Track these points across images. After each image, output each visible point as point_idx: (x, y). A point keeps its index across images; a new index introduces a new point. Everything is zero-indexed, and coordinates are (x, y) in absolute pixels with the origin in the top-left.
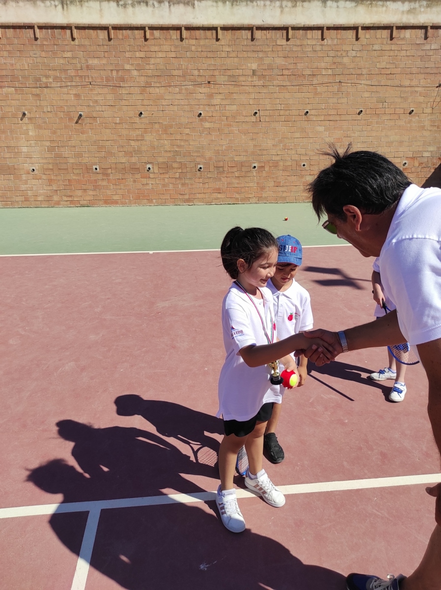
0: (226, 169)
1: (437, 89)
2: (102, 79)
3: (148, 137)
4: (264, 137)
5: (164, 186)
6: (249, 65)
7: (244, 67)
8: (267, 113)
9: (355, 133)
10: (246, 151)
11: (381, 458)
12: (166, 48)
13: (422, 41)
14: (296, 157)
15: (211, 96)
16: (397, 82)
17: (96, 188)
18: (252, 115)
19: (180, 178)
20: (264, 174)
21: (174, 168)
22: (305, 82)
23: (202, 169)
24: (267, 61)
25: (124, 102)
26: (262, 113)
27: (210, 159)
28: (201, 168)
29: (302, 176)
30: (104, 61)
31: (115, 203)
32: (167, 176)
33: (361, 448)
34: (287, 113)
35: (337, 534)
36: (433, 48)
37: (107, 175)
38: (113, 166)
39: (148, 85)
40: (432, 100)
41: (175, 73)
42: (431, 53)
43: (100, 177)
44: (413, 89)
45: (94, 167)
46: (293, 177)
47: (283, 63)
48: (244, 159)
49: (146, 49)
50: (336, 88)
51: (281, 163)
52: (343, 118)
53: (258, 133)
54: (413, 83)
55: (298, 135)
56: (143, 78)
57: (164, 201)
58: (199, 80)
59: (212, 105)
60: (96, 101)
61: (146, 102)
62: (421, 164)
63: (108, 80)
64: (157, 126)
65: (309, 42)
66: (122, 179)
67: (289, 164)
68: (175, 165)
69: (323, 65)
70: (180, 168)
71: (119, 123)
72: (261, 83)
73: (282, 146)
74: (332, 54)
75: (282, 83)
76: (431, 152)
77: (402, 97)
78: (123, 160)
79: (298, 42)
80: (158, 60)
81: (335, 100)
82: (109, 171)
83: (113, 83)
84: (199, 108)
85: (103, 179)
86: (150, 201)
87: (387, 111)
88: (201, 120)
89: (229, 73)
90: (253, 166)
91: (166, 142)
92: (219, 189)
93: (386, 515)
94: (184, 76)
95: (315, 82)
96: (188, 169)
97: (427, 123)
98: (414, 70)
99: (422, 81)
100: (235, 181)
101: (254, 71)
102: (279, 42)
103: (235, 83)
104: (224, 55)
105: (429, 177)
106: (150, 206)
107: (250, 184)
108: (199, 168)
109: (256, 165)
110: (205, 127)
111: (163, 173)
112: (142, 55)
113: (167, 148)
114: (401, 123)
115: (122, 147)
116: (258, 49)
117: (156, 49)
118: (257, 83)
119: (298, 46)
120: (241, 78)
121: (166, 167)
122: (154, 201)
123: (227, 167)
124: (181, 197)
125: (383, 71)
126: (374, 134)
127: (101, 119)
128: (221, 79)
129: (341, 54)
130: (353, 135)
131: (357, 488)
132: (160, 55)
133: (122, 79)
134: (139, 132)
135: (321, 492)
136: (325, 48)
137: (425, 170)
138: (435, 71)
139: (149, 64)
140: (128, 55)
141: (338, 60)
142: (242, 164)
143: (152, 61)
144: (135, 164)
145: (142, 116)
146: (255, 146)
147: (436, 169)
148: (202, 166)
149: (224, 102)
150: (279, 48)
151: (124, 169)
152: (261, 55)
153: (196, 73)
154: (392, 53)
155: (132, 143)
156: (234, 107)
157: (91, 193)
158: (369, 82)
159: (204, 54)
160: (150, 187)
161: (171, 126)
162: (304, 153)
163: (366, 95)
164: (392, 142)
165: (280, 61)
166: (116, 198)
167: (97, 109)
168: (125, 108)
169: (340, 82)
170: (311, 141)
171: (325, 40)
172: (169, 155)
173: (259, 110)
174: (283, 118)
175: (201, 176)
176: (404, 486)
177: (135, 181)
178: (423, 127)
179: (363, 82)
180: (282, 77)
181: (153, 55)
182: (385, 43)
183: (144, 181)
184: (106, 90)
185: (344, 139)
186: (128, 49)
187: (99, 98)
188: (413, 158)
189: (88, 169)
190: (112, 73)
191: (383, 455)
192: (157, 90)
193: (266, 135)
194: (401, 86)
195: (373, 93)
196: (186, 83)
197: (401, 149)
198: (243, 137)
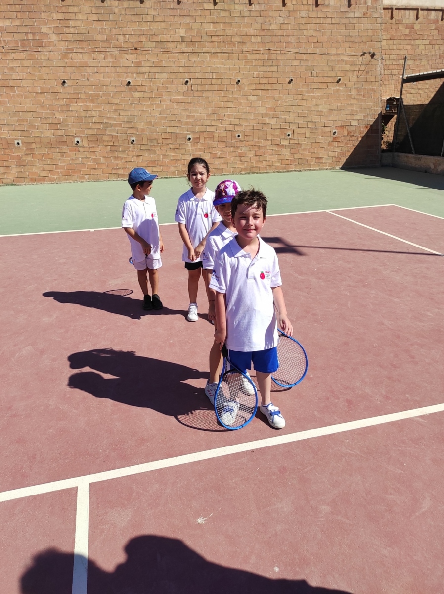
0: (160, 141)
1: (362, 58)
2: (16, 42)
3: (74, 108)
4: (198, 107)
5: (95, 160)
6: (177, 30)
7: (172, 33)
8: (199, 81)
9: (286, 102)
10: (180, 122)
11: (347, 404)
12: (86, 9)
13: (346, 9)
14: (231, 128)
15: (139, 63)
16: (324, 51)
17: (20, 164)
18: (184, 84)
19: (112, 152)
20: (200, 146)
21: (104, 141)
22: (235, 49)
23: (135, 142)
24: (195, 26)
25: (44, 70)
26: (193, 81)
27: (143, 130)
28: (133, 140)
29: (238, 147)
30: (17, 23)
31: (43, 180)
32: (98, 149)
33: (328, 399)
34: (219, 81)
35: (318, 474)
36: (356, 16)
37: (32, 150)
38: (38, 140)
39: (70, 51)
40: (357, 69)
41: (99, 37)
42: (355, 21)
43: (24, 152)
44: (339, 57)
45: (16, 141)
46: (228, 148)
47: (212, 29)
48: (177, 130)
49: (64, 10)
50: (265, 56)
51: (216, 134)
52: (275, 86)
53: (190, 103)
54: (339, 52)
55: (231, 105)
56: (63, 43)
57: (96, 176)
58: (125, 45)
59: (141, 73)
60: (12, 68)
61: (68, 70)
62: (349, 132)
63: (23, 44)
64: (83, 96)
65: (237, 7)
66: (49, 154)
67: (224, 134)
68: (106, 138)
69: (252, 32)
70: (111, 141)
71: (41, 93)
72: (190, 50)
73: (215, 117)
74: (260, 20)
75: (211, 50)
76: (359, 120)
77: (329, 66)
78: (49, 133)
79: (226, 7)
80: (79, 24)
81: (265, 69)
82: (34, 145)
83: (30, 48)
84: (127, 76)
85: (27, 155)
86: (81, 177)
87: (316, 80)
88: (130, 89)
89: (157, 39)
90: (188, 138)
91: (93, 112)
92: (154, 162)
93: (358, 453)
94: (108, 41)
95: (245, 49)
96: (120, 141)
97: (354, 92)
98: (340, 39)
99: (347, 49)
100: (171, 154)
101: (182, 37)
102: (206, 7)
103: (163, 50)
104: (150, 19)
105: (357, 146)
106: (82, 182)
107: (186, 156)
108: (131, 140)
109: (190, 136)
110: (135, 96)
111: (94, 147)
112: (60, 16)
113: (96, 119)
114: (329, 92)
115: (46, 118)
116: (185, 13)
117: (75, 10)
118: (186, 50)
119: (226, 11)
120: (170, 45)
121: (96, 140)
122: (86, 176)
123: (161, 139)
124: (115, 172)
125: (311, 39)
126: (305, 103)
127: (20, 89)
128: (149, 45)
129: (269, 21)
130: (285, 104)
131: (330, 433)
132: (80, 17)
133: (40, 44)
134: (63, 103)
135: (299, 440)
136: (253, 14)
137: (353, 138)
138: (358, 39)
139: (68, 27)
140: (43, 16)
141: (267, 27)
142: (176, 136)
143: (72, 24)
144: (61, 137)
145: (66, 85)
146: (188, 116)
147: (363, 137)
148: (134, 139)
149: (153, 70)
150: (207, 13)
151: (50, 143)
152: (188, 20)
153: (121, 38)
154: (318, 21)
155: (57, 114)
156: (164, 76)
157: (15, 170)
158: (297, 50)
159: (128, 18)
160: (80, 161)
161: (98, 96)
162: (238, 123)
163: (296, 63)
164: (322, 111)
165: (208, 27)
166: (43, 174)
167: (14, 76)
168: (45, 76)
169: (269, 50)
170: (245, 110)
171: (253, 5)
172: (98, 126)
173: (190, 79)
174: (215, 87)
175: (135, 149)
176: (370, 426)
177: (62, 156)
178: (350, 96)
179: (291, 50)
180: (211, 43)
181: (73, 17)
182: (311, 10)
183: (73, 155)
184: (22, 56)
185: (276, 108)
186: (43, 9)
187: (15, 64)
188: (342, 127)
189: (9, 144)
190: (27, 37)
191: (349, 402)
192: (80, 56)
193: (199, 105)
194: (328, 55)
195: (302, 62)
196: (111, 49)
197: (331, 118)
198: (176, 107)
